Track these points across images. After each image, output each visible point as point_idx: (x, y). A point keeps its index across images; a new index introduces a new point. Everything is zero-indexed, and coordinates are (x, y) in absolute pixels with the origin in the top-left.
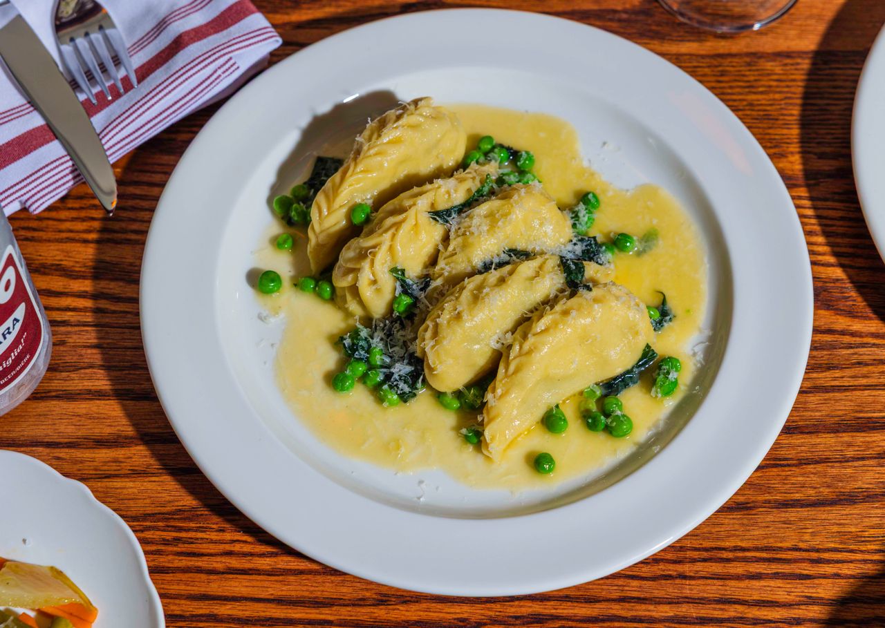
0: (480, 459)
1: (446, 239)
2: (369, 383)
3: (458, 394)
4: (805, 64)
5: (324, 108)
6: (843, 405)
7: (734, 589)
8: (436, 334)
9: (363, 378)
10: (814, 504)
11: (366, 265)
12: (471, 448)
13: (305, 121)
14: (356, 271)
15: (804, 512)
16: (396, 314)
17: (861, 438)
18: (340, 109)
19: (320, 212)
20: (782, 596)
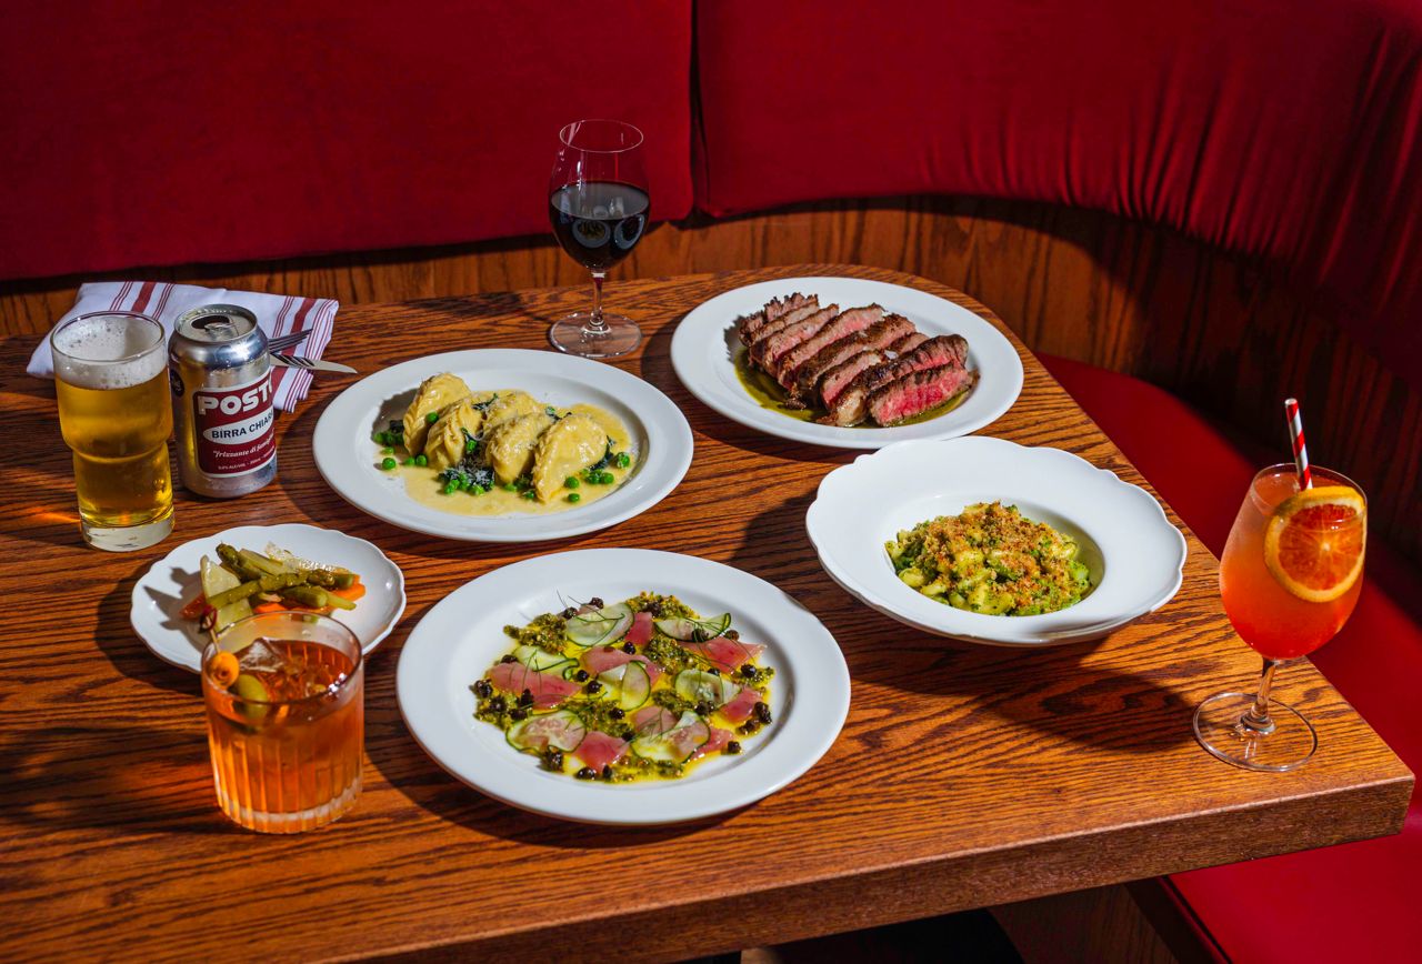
0: (538, 504)
1: (485, 417)
2: (464, 487)
3: (516, 482)
4: (638, 363)
5: (389, 397)
6: (709, 470)
7: (677, 535)
8: (497, 444)
9: (459, 488)
10: (709, 503)
11: (447, 428)
12: (530, 501)
13: (380, 403)
14: (442, 434)
15: (705, 506)
16: (469, 452)
17: (723, 479)
18: (396, 398)
19: (409, 421)
20: (704, 534)
